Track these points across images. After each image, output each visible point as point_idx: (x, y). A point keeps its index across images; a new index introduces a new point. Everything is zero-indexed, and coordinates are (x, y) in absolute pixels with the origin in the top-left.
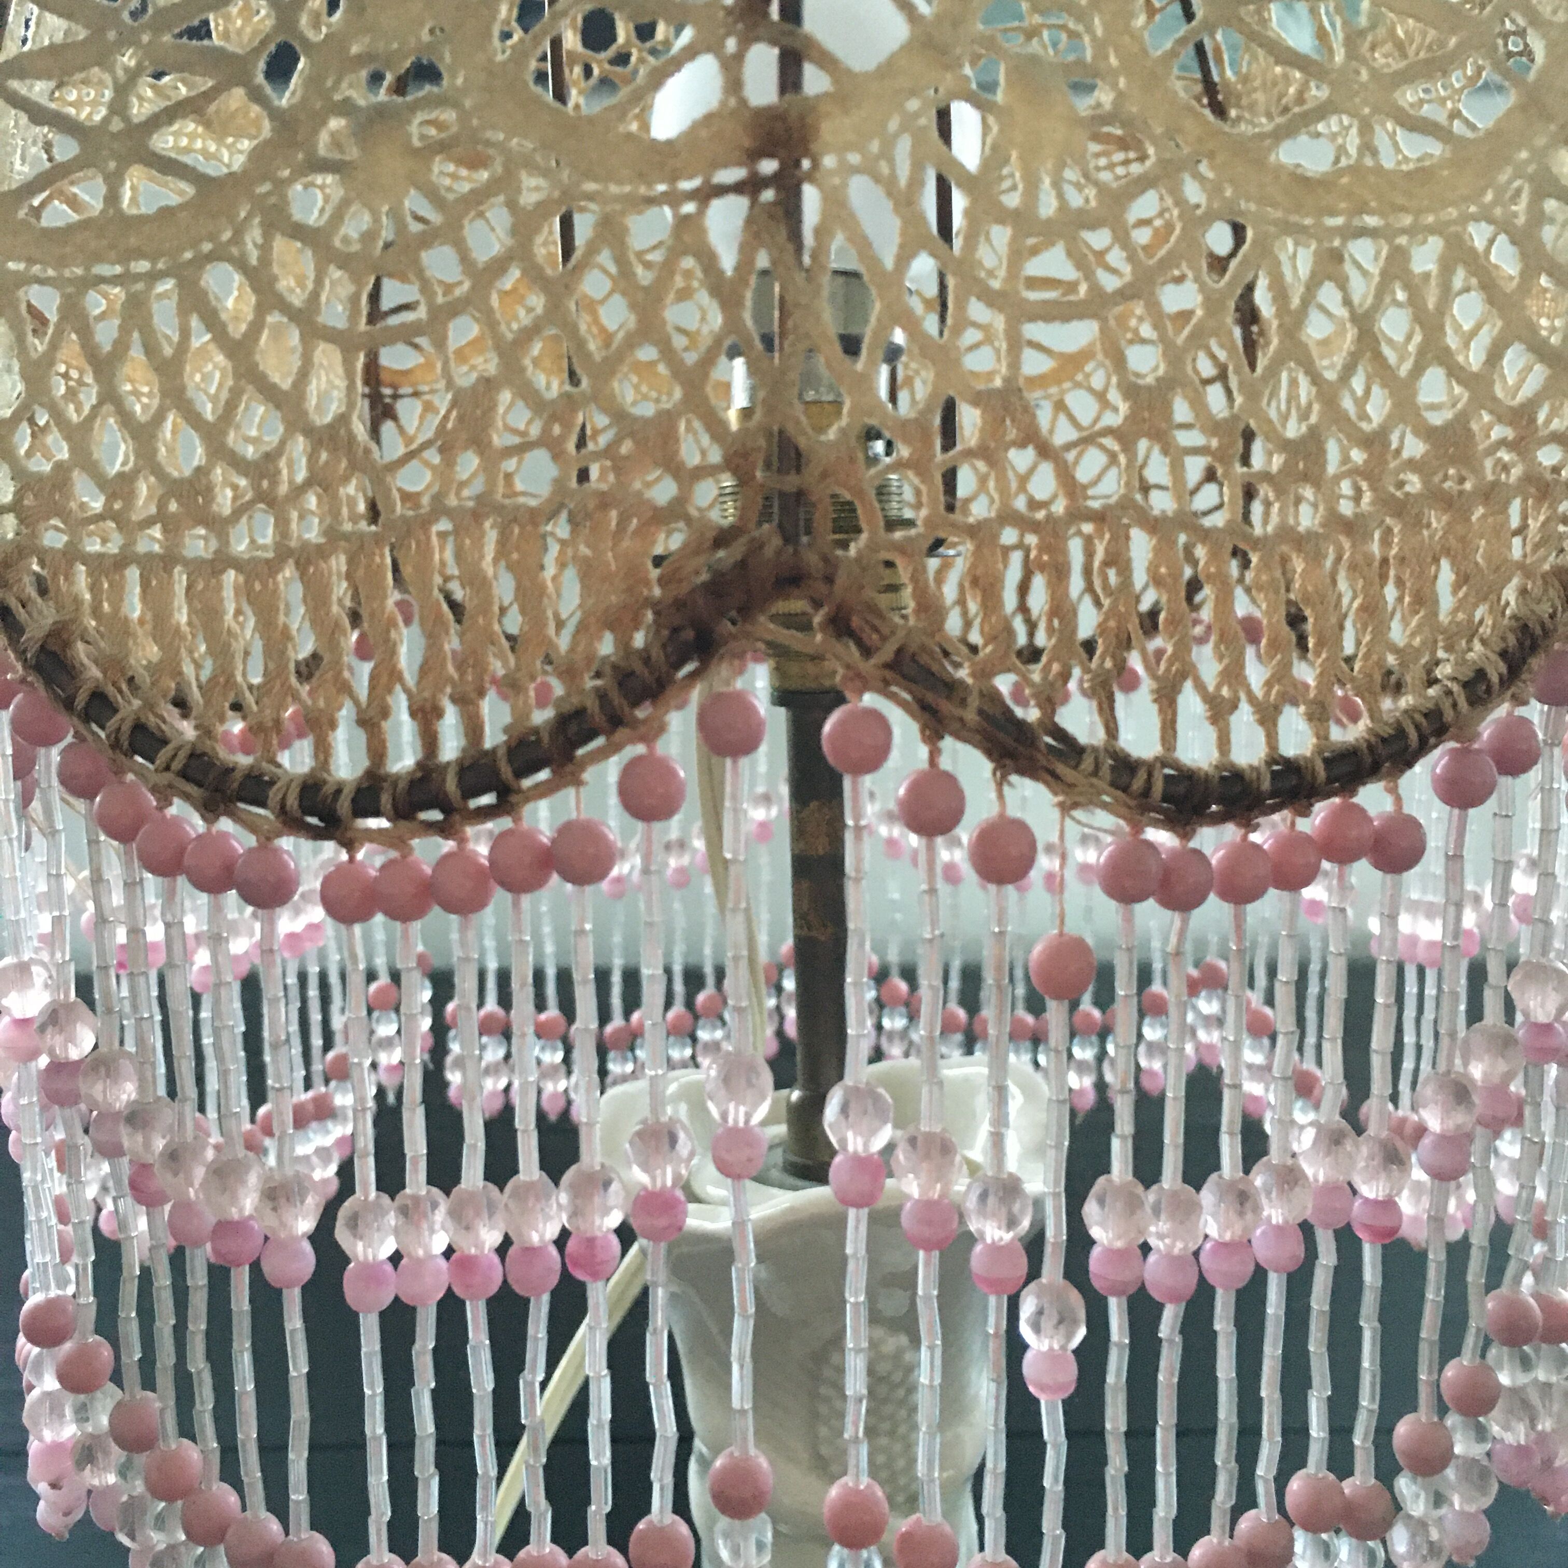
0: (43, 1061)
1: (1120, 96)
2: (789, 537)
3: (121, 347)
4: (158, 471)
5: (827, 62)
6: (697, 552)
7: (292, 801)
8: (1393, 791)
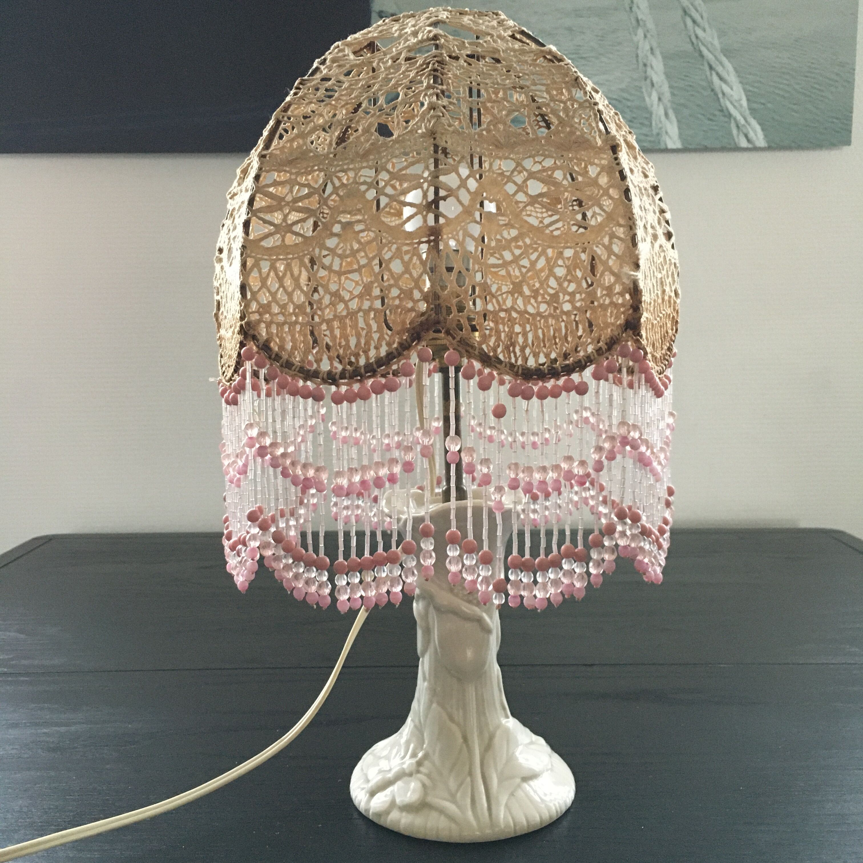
0: (257, 446)
1: (510, 220)
2: (437, 314)
3: (285, 275)
4: (293, 303)
5: (444, 216)
6: (418, 317)
7: (325, 376)
8: (581, 375)
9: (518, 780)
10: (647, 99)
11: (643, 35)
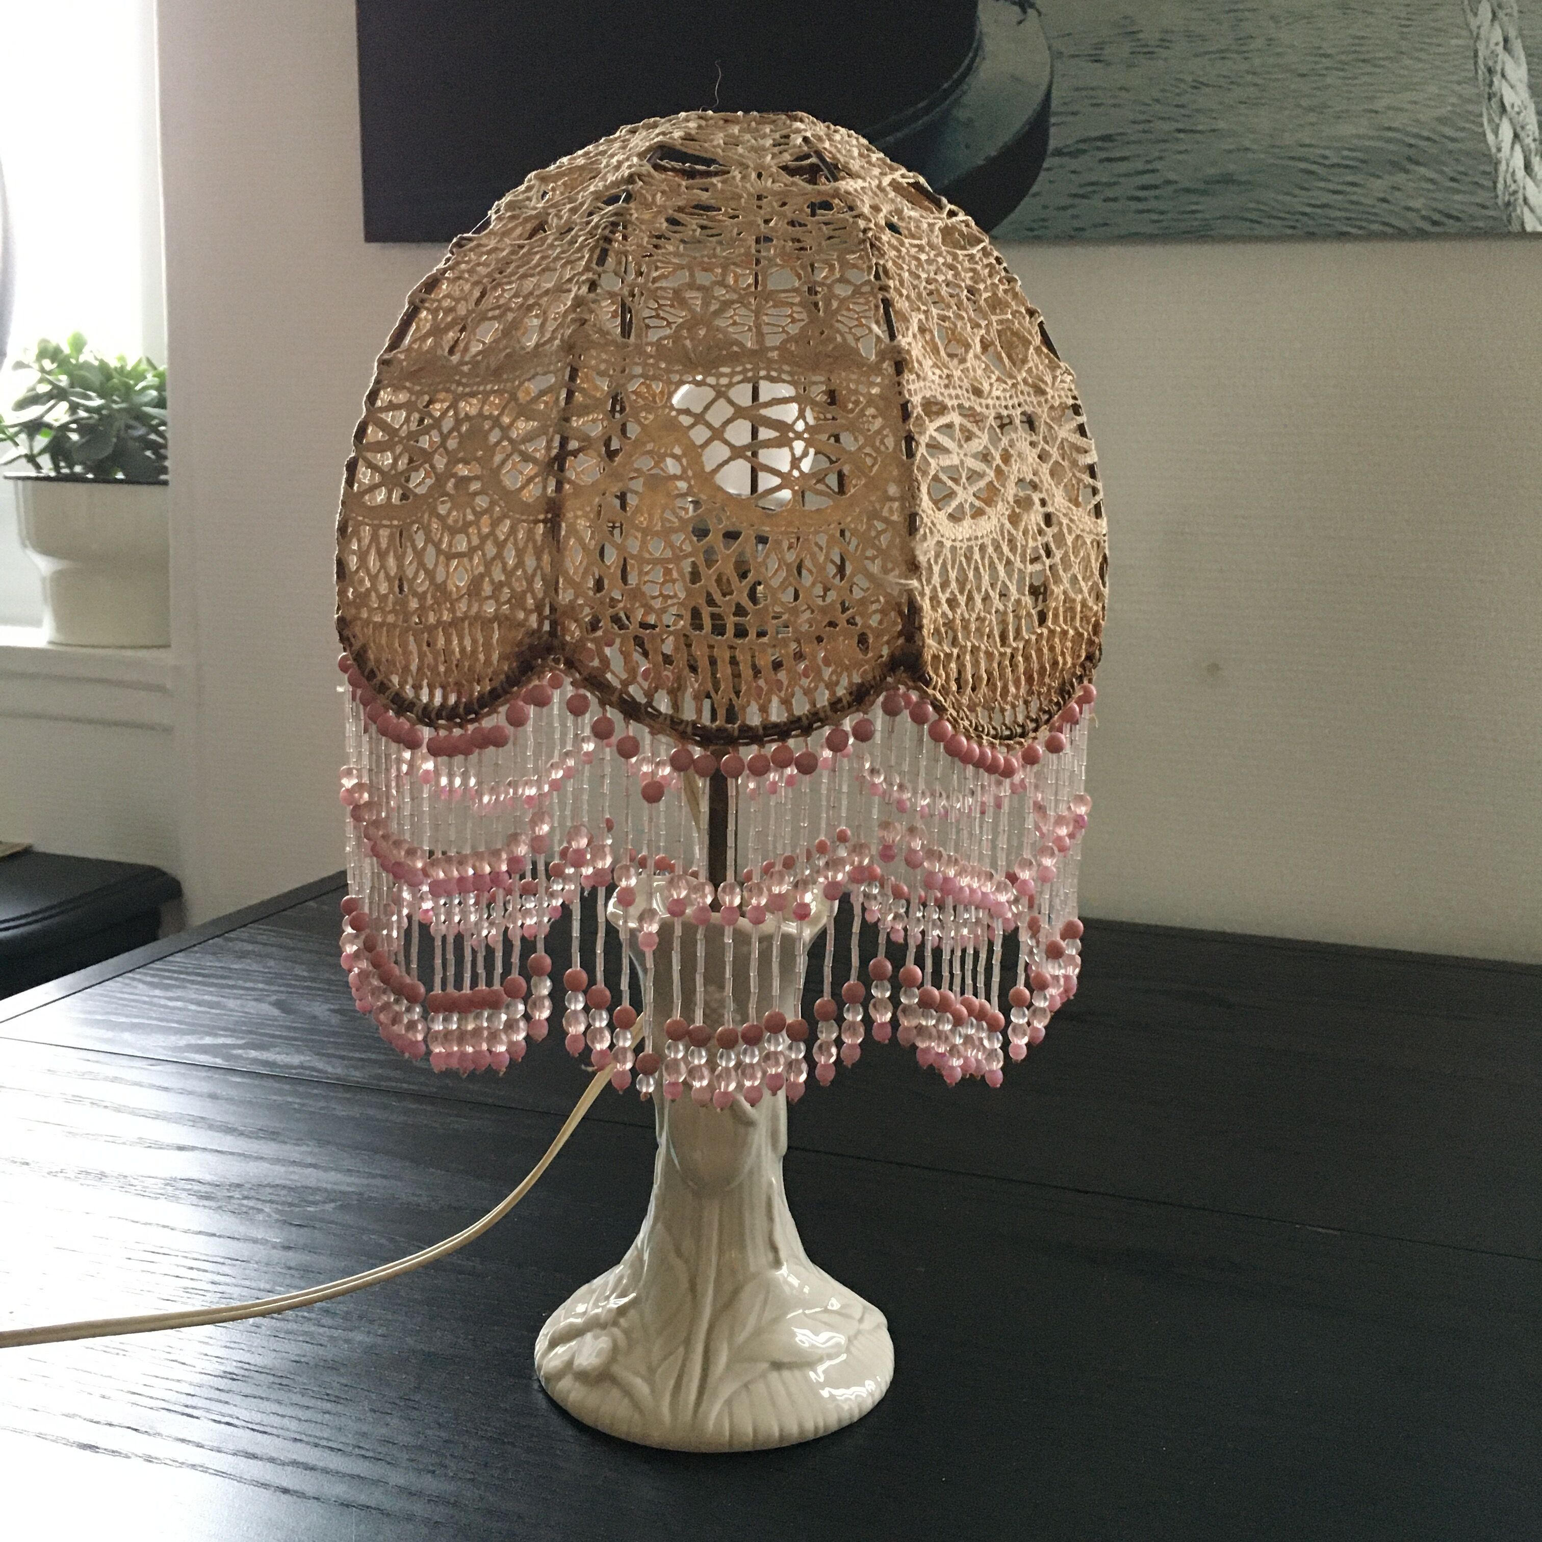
3: (387, 550)
7: (422, 712)
9: (765, 1365)
10: (1490, 137)
11: (1490, 15)
